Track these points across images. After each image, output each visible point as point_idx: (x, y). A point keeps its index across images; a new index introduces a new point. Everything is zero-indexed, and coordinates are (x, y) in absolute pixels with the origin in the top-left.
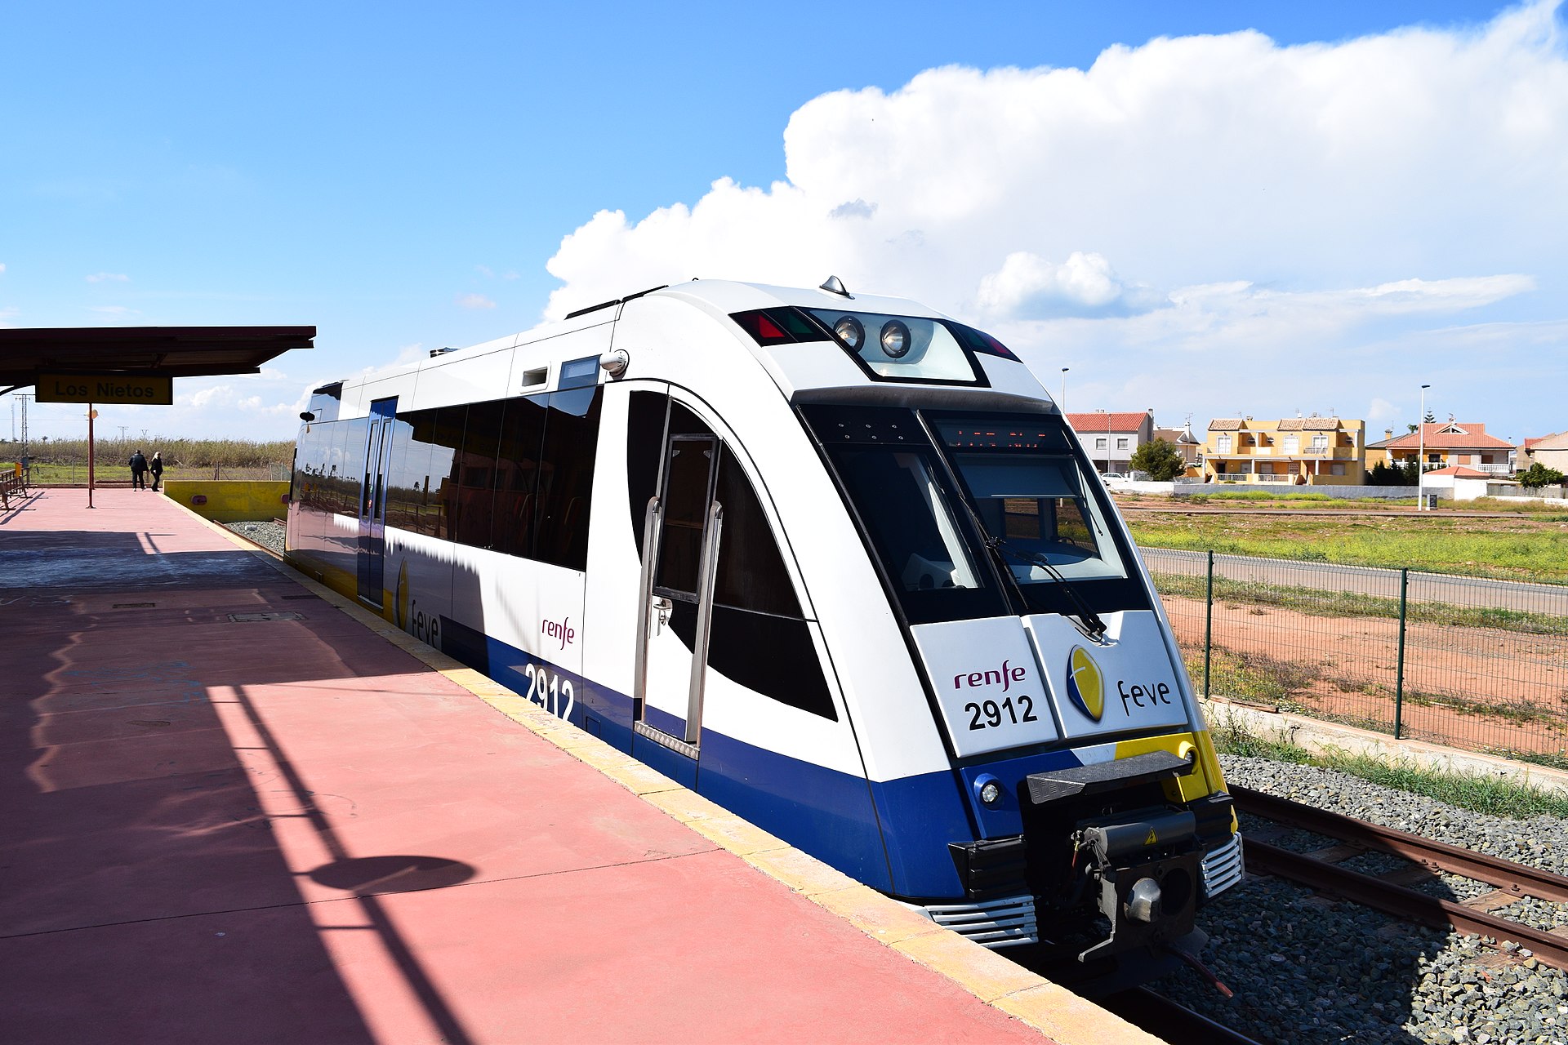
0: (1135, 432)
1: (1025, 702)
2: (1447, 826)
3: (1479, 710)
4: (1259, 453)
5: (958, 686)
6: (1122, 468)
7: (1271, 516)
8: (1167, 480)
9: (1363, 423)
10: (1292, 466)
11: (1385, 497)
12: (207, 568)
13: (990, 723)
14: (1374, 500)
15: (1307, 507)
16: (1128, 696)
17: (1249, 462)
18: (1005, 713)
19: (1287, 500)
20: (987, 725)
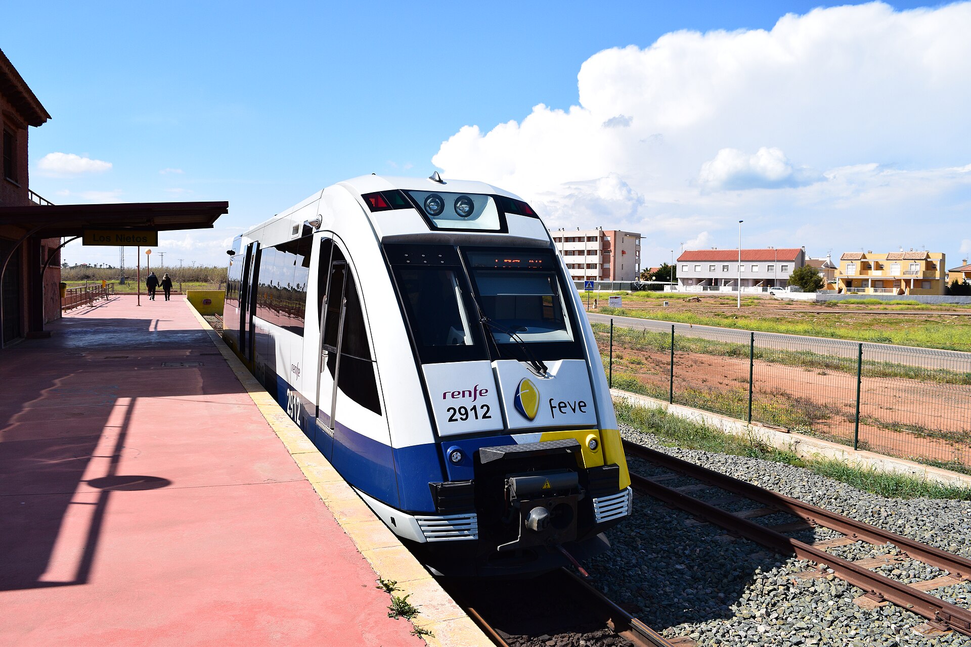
0: (793, 261)
1: (485, 409)
2: (836, 499)
3: (931, 435)
4: (874, 274)
5: (444, 398)
6: (783, 284)
7: (875, 315)
8: (813, 291)
9: (944, 255)
10: (896, 282)
11: (958, 303)
12: (175, 338)
13: (461, 419)
14: (950, 305)
15: (902, 309)
16: (555, 407)
17: (867, 280)
18: (471, 414)
19: (891, 305)
20: (459, 419)
